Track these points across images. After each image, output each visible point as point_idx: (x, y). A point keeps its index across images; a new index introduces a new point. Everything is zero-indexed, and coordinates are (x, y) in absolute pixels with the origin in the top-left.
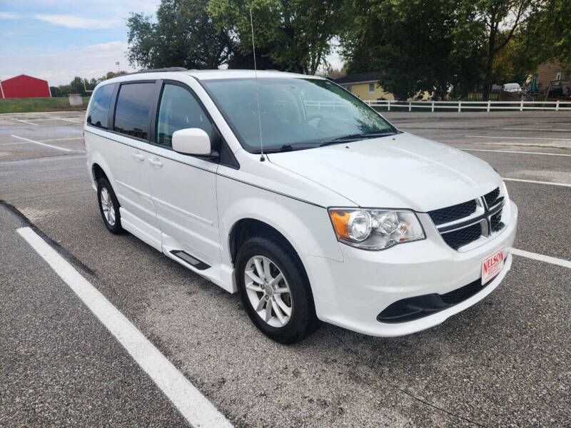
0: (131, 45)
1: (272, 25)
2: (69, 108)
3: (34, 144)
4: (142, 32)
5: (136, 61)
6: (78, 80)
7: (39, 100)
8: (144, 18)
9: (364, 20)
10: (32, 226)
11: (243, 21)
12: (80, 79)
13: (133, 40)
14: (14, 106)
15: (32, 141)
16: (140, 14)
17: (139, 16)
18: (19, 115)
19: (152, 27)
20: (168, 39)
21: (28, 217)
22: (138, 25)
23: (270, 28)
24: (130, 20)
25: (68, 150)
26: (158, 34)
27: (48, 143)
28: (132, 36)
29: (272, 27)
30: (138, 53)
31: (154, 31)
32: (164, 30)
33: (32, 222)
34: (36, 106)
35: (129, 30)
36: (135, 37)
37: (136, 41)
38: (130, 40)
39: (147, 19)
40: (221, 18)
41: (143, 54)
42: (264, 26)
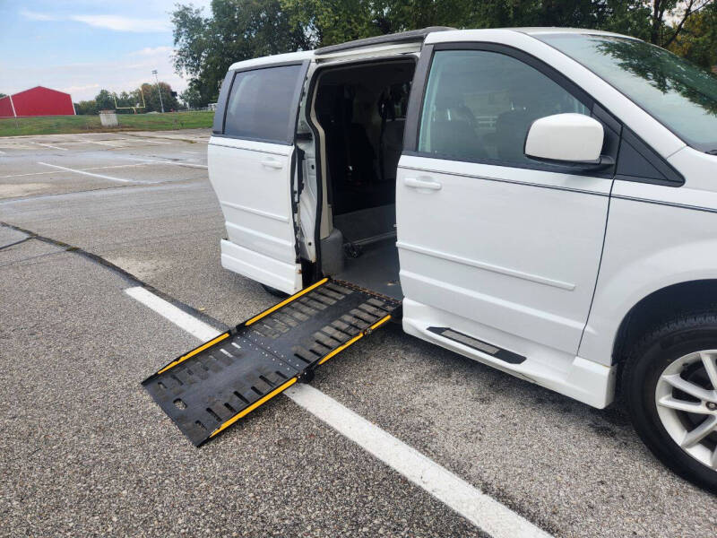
0: (178, 48)
1: (363, 17)
2: (100, 128)
3: (73, 173)
4: (191, 30)
5: (184, 68)
6: (104, 93)
7: (61, 119)
8: (194, 12)
9: (487, 10)
10: (143, 285)
11: (325, 13)
12: (107, 92)
13: (180, 41)
14: (29, 127)
15: (68, 169)
16: (188, 6)
17: (187, 9)
18: (39, 137)
19: (204, 23)
20: (227, 39)
21: (130, 272)
22: (186, 21)
23: (361, 22)
24: (176, 15)
25: (125, 181)
26: (214, 31)
27: (92, 172)
28: (178, 35)
29: (362, 21)
30: (187, 57)
31: (207, 28)
32: (221, 27)
33: (141, 279)
34: (58, 125)
35: (175, 27)
36: (183, 37)
37: (183, 41)
38: (177, 40)
39: (197, 12)
40: (296, 10)
41: (193, 58)
42: (353, 20)
